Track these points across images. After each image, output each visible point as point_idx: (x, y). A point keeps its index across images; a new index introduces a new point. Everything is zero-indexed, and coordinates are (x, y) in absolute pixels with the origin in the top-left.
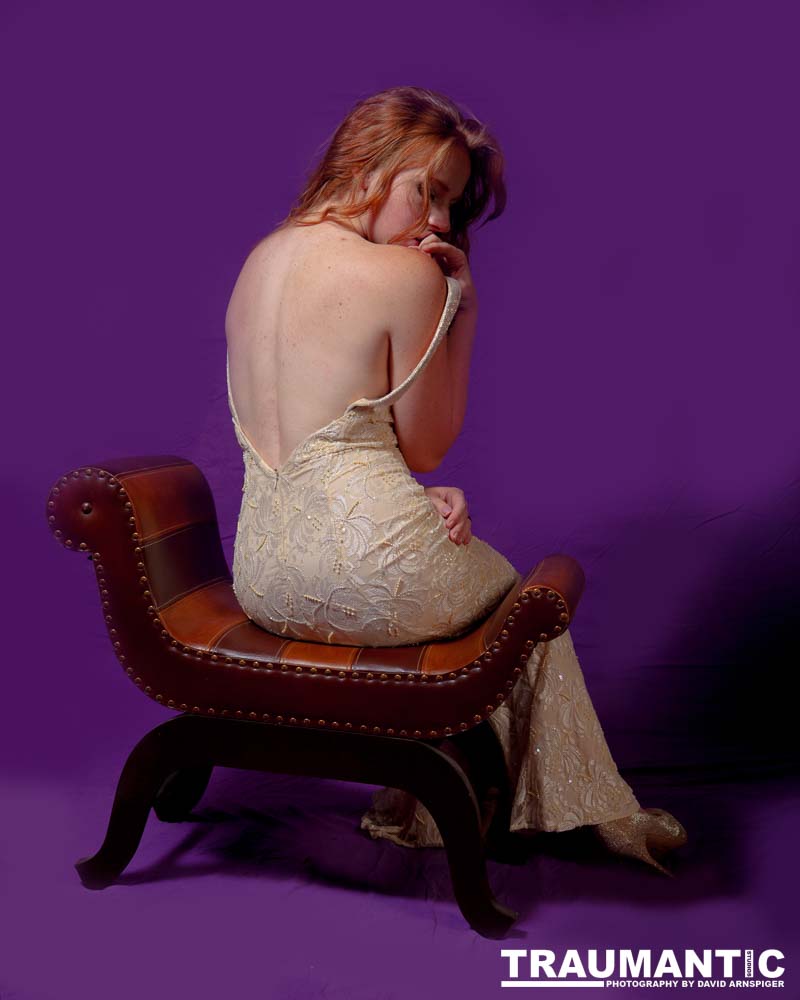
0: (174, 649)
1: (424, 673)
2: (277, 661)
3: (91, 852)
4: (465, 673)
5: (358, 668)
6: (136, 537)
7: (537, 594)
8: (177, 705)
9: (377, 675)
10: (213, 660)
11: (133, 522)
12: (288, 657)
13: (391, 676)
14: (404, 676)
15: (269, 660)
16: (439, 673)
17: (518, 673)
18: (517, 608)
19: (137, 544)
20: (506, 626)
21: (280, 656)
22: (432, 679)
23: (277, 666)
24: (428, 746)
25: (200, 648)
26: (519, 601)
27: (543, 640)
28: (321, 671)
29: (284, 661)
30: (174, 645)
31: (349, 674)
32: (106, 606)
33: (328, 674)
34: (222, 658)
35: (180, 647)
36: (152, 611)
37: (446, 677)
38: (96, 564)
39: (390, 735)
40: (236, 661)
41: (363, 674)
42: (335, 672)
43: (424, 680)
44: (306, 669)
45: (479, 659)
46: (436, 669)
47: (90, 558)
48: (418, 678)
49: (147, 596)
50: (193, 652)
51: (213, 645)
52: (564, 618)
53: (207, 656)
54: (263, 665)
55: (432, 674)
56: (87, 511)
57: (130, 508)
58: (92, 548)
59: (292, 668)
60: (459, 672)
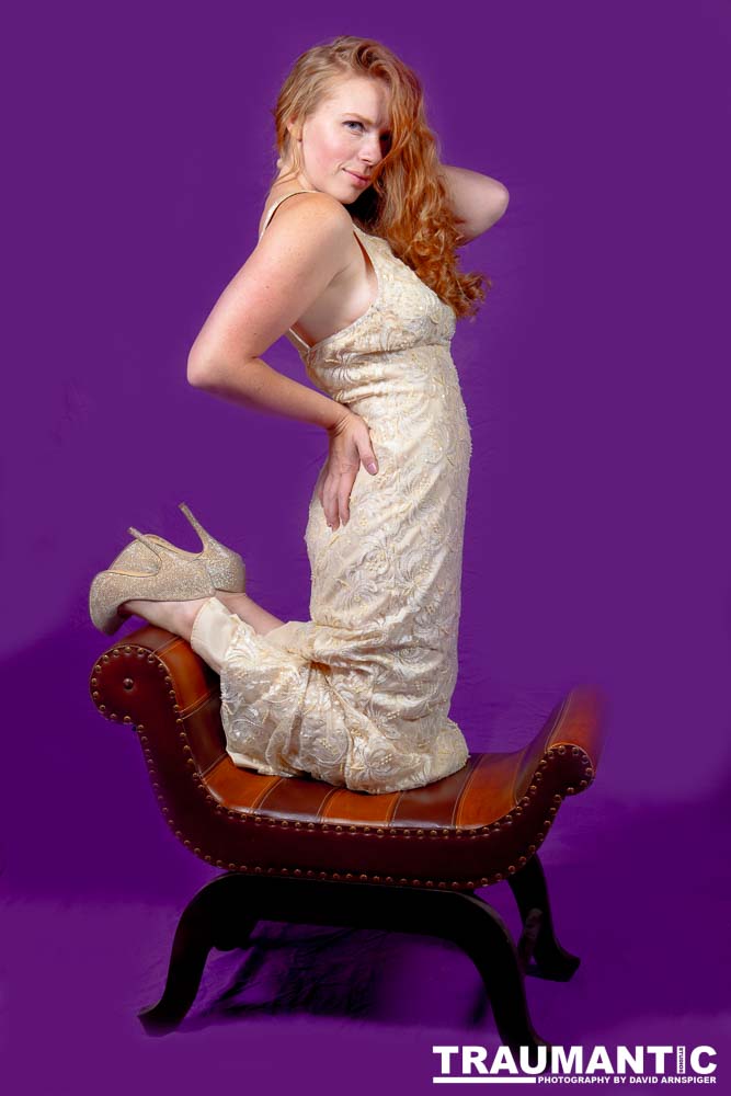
0: (219, 812)
1: (459, 828)
2: (318, 820)
3: (154, 1002)
4: (497, 827)
5: (394, 825)
6: (177, 709)
7: (562, 751)
8: (225, 866)
9: (413, 832)
10: (258, 822)
11: (173, 695)
12: (328, 817)
13: (427, 832)
14: (440, 832)
15: (311, 819)
16: (473, 827)
17: (548, 825)
18: (544, 765)
19: (178, 716)
20: (534, 782)
21: (321, 814)
22: (466, 833)
23: (318, 826)
24: (466, 897)
25: (244, 811)
26: (546, 757)
27: (570, 793)
28: (360, 829)
29: (325, 820)
30: (219, 809)
31: (387, 831)
32: (152, 774)
33: (367, 832)
34: (265, 820)
35: (225, 810)
36: (198, 778)
37: (479, 831)
38: (141, 735)
39: (430, 887)
40: (279, 822)
41: (400, 831)
42: (373, 830)
43: (459, 834)
44: (346, 828)
45: (510, 814)
46: (470, 824)
47: (134, 729)
48: (452, 832)
49: (192, 764)
50: (238, 815)
51: (256, 807)
52: (590, 773)
53: (250, 818)
54: (305, 825)
55: (467, 828)
56: (130, 686)
57: (169, 682)
58: (136, 721)
59: (332, 827)
60: (492, 827)
